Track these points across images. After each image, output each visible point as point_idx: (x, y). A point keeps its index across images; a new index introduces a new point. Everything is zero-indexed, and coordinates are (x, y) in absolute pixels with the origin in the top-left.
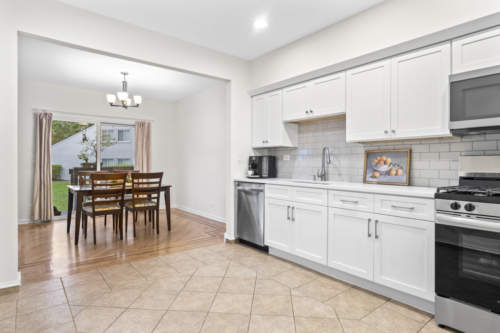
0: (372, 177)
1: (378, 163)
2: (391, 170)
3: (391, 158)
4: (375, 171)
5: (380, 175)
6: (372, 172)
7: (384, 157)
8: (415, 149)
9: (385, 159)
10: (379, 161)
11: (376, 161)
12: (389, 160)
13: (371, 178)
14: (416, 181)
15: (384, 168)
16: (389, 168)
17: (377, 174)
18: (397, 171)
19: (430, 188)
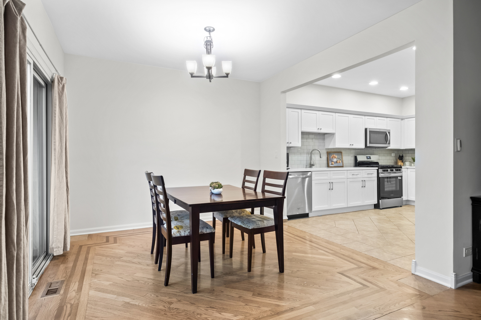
0: (331, 164)
1: (333, 158)
2: (337, 161)
3: (337, 155)
4: (332, 161)
5: (334, 163)
7: (334, 155)
8: (343, 152)
9: (335, 156)
10: (333, 157)
11: (332, 157)
12: (336, 157)
14: (344, 166)
15: (335, 160)
17: (333, 163)
18: (339, 161)
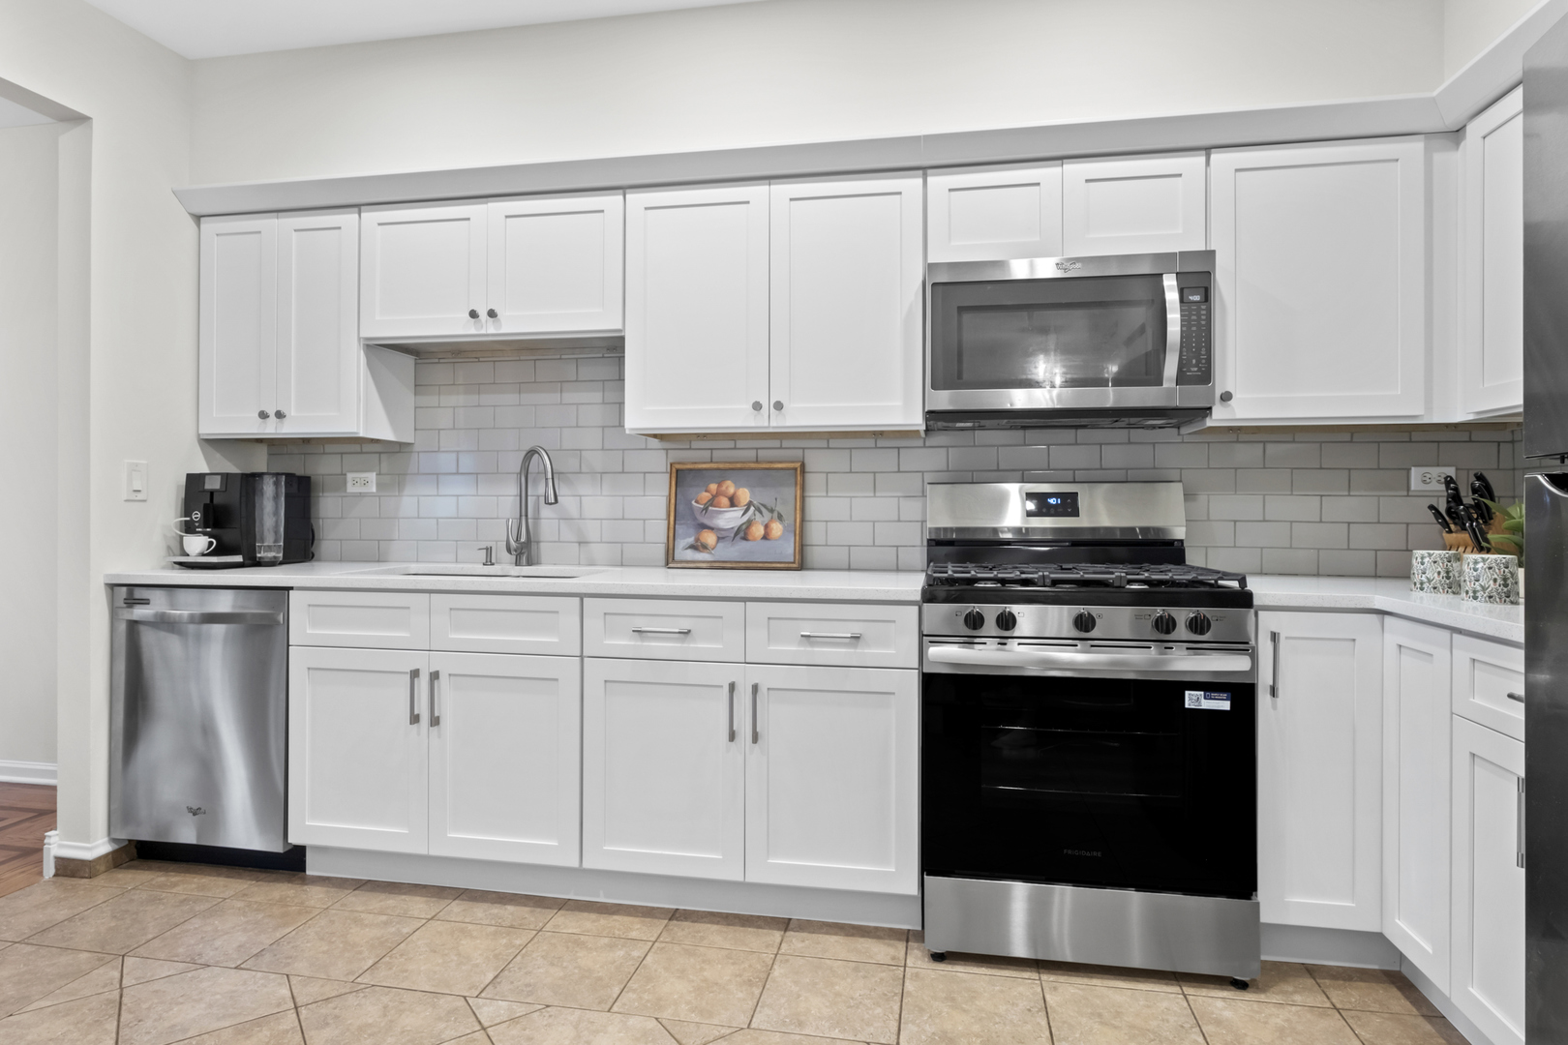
0: (693, 547)
1: (712, 502)
2: (749, 523)
3: (750, 486)
4: (704, 527)
5: (719, 539)
6: (692, 531)
7: (729, 483)
8: (817, 461)
9: (731, 491)
10: (714, 497)
11: (705, 496)
12: (745, 495)
13: (689, 552)
14: (815, 554)
15: (729, 519)
16: (745, 518)
17: (710, 538)
18: (766, 527)
19: (853, 574)
